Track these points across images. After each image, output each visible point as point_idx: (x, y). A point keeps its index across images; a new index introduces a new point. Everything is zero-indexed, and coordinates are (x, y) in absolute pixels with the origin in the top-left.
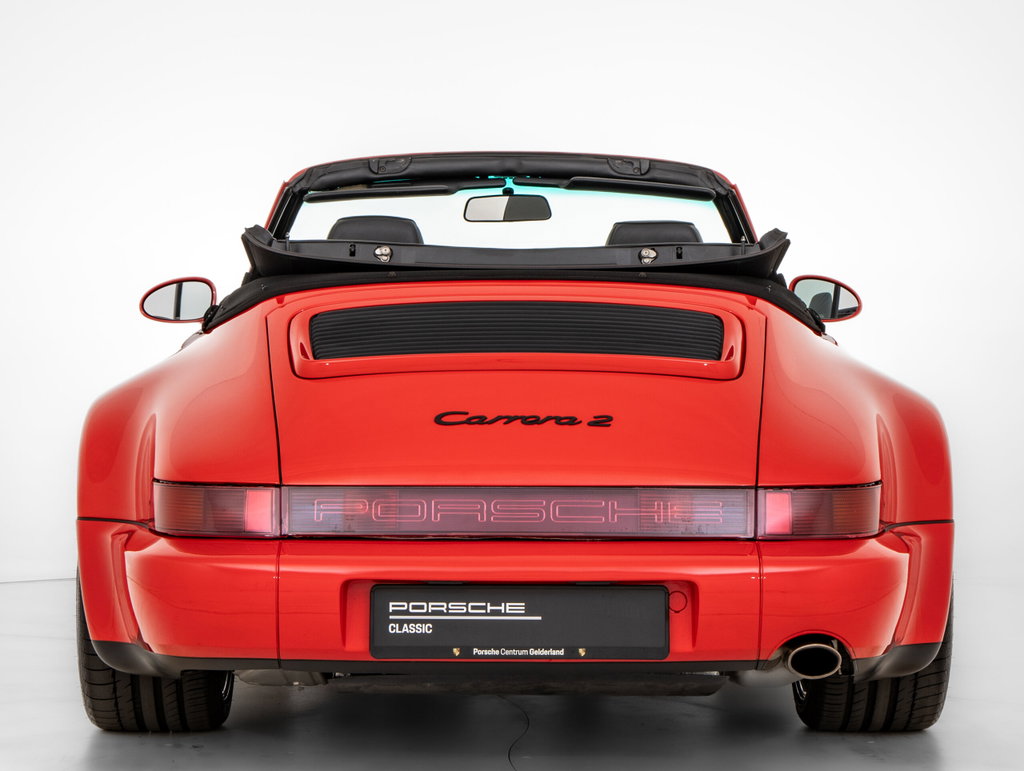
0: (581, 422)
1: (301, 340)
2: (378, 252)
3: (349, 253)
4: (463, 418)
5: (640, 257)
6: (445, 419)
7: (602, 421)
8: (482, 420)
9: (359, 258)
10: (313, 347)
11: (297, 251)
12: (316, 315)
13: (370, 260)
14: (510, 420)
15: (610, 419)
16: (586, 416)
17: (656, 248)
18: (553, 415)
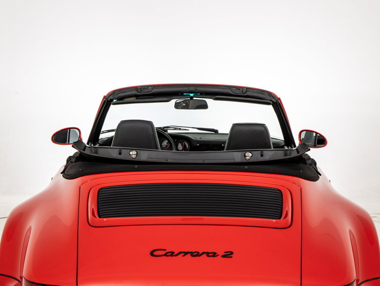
0: (218, 255)
1: (93, 207)
2: (131, 153)
3: (118, 153)
4: (163, 253)
5: (245, 156)
6: (155, 253)
7: (228, 255)
8: (172, 254)
9: (123, 157)
10: (98, 210)
11: (96, 153)
12: (101, 189)
13: (128, 158)
14: (186, 253)
15: (232, 253)
16: (221, 252)
17: (252, 152)
18: (205, 251)
